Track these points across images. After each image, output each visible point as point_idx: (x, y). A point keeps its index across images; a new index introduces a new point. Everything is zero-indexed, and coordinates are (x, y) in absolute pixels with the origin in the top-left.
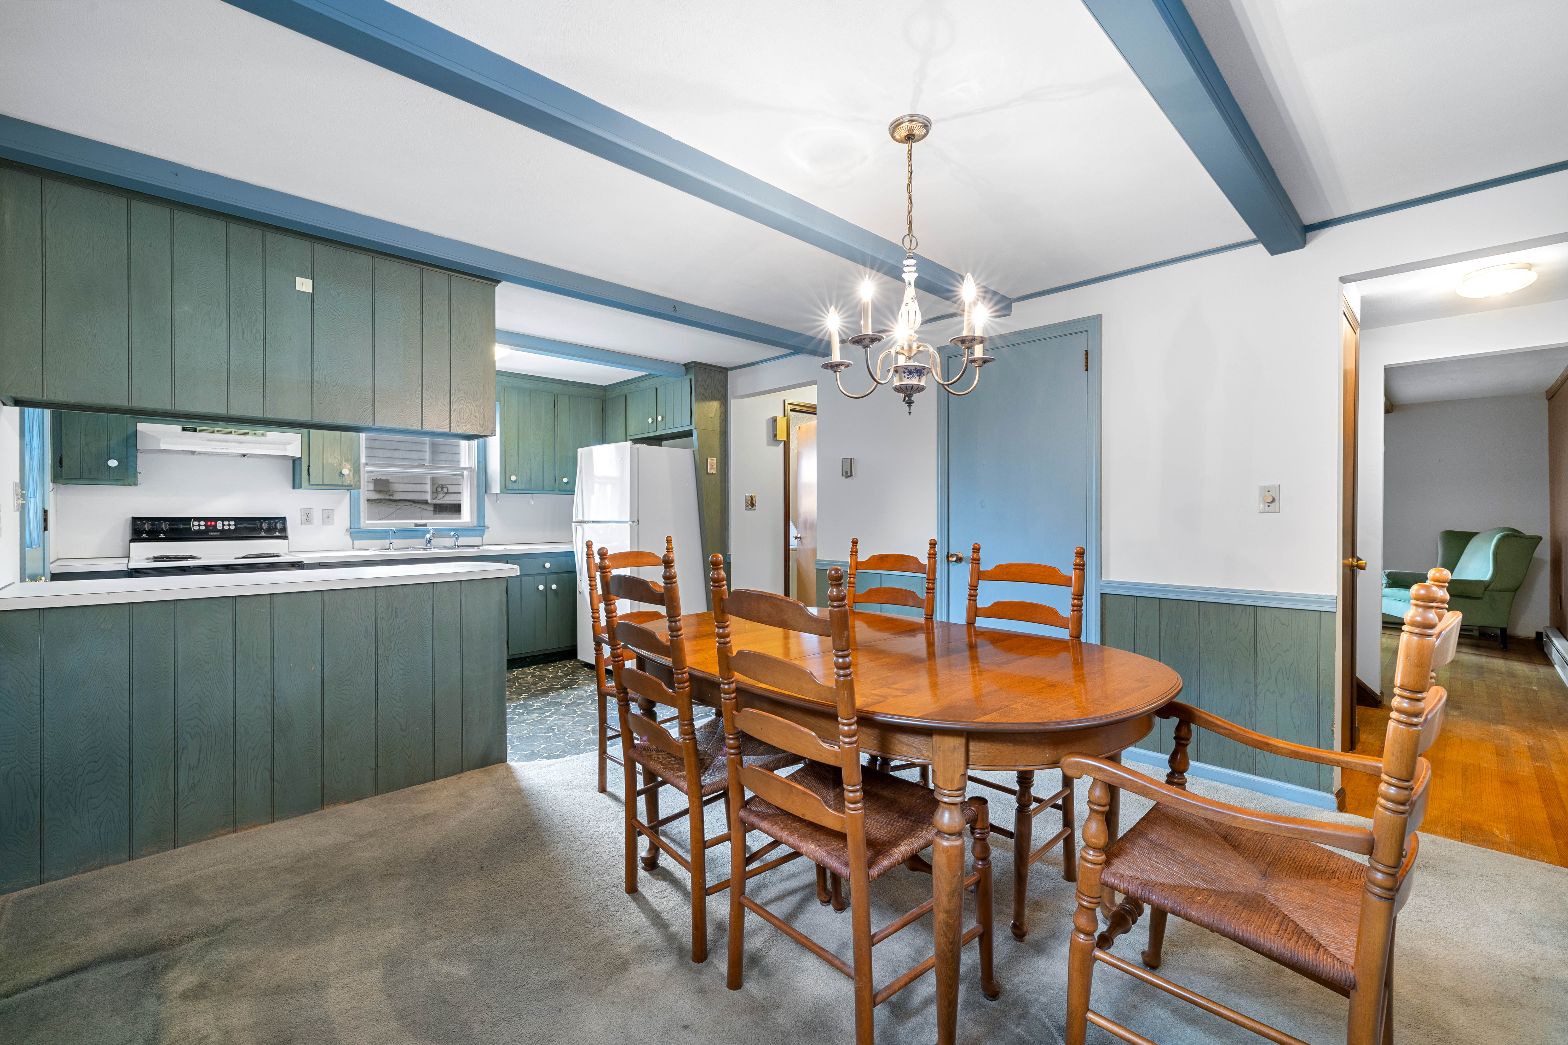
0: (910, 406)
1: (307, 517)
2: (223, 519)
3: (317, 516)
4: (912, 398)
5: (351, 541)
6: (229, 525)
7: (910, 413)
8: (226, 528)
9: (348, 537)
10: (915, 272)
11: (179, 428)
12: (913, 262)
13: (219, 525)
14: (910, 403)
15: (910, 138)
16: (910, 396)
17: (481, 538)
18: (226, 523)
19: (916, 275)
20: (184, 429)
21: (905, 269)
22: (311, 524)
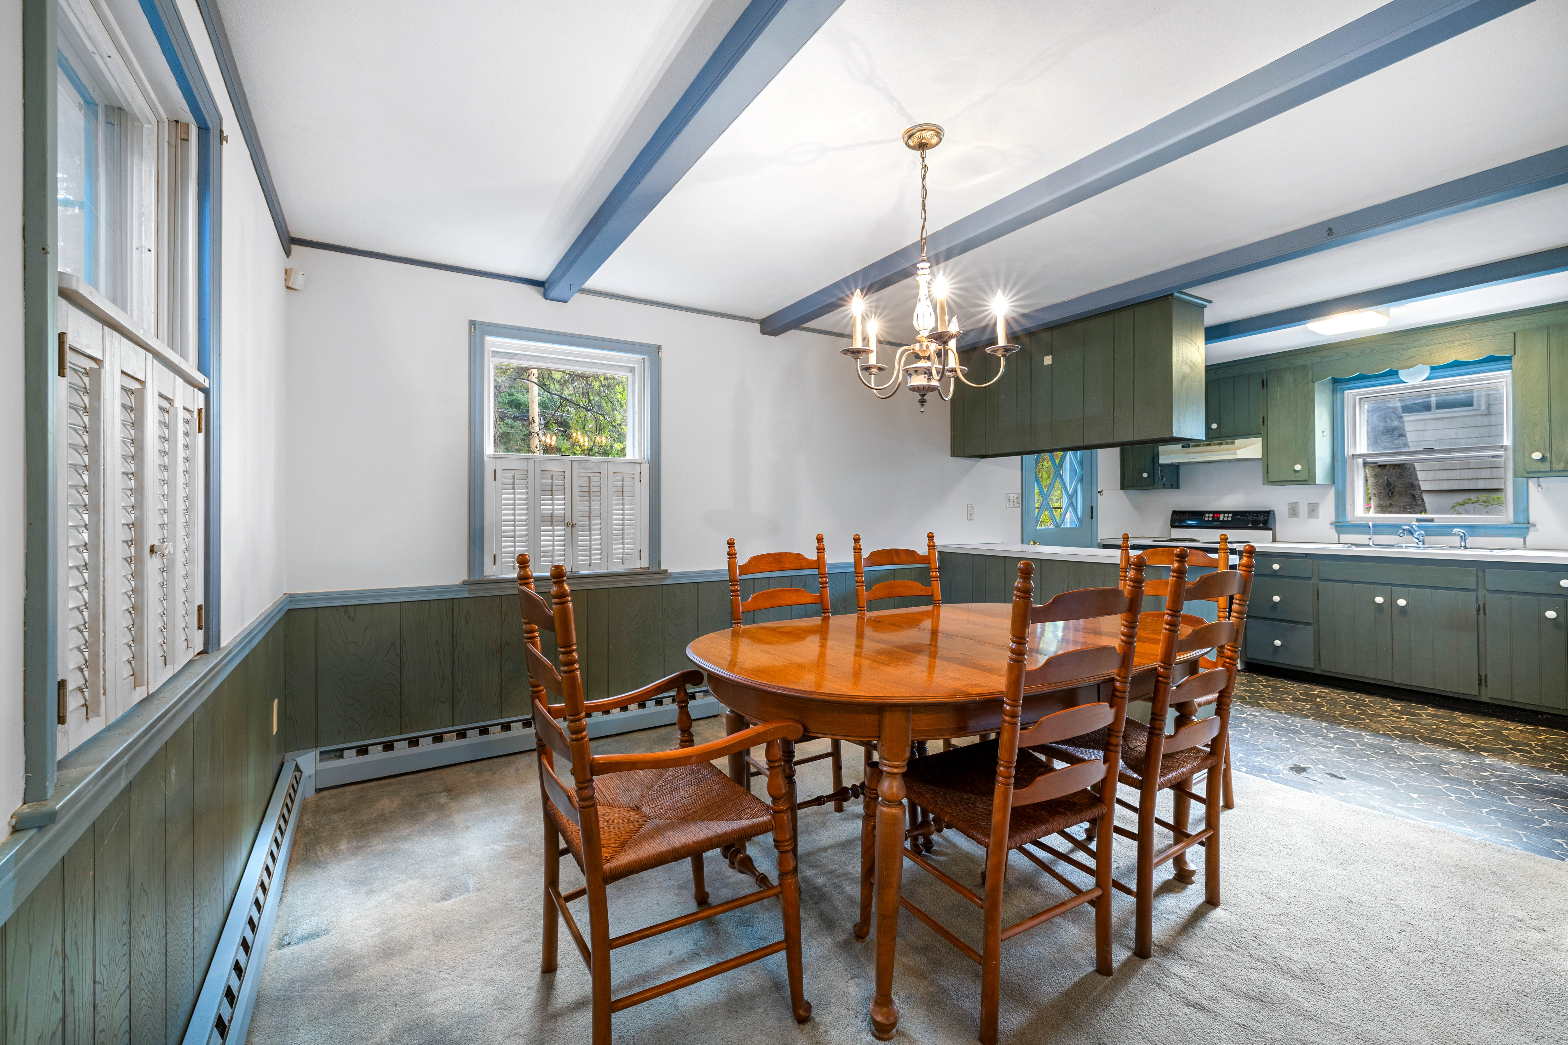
1: (1294, 511)
2: (1224, 512)
3: (1303, 510)
5: (1336, 535)
6: (1228, 517)
8: (1226, 519)
9: (1333, 531)
11: (1180, 446)
13: (1221, 517)
17: (1522, 540)
18: (1226, 515)
20: (1183, 447)
22: (1297, 517)
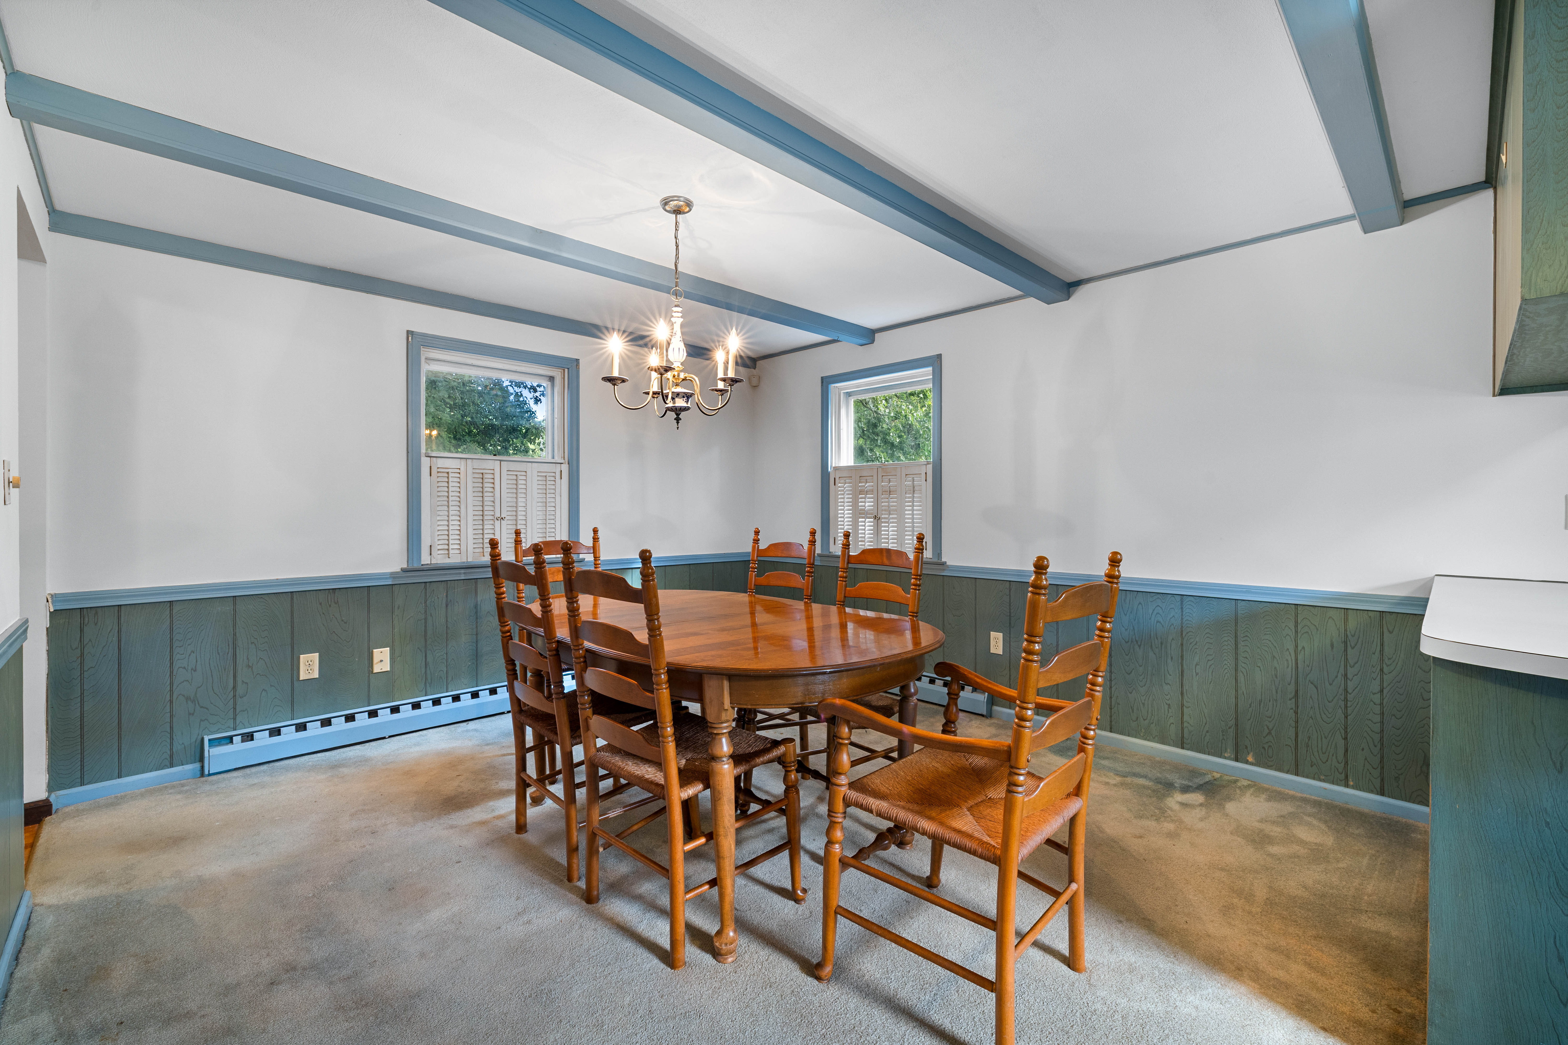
0: (678, 423)
4: (680, 416)
7: (678, 428)
10: (681, 317)
12: (679, 309)
14: (678, 420)
15: (677, 211)
16: (678, 415)
19: (682, 320)
21: (674, 314)
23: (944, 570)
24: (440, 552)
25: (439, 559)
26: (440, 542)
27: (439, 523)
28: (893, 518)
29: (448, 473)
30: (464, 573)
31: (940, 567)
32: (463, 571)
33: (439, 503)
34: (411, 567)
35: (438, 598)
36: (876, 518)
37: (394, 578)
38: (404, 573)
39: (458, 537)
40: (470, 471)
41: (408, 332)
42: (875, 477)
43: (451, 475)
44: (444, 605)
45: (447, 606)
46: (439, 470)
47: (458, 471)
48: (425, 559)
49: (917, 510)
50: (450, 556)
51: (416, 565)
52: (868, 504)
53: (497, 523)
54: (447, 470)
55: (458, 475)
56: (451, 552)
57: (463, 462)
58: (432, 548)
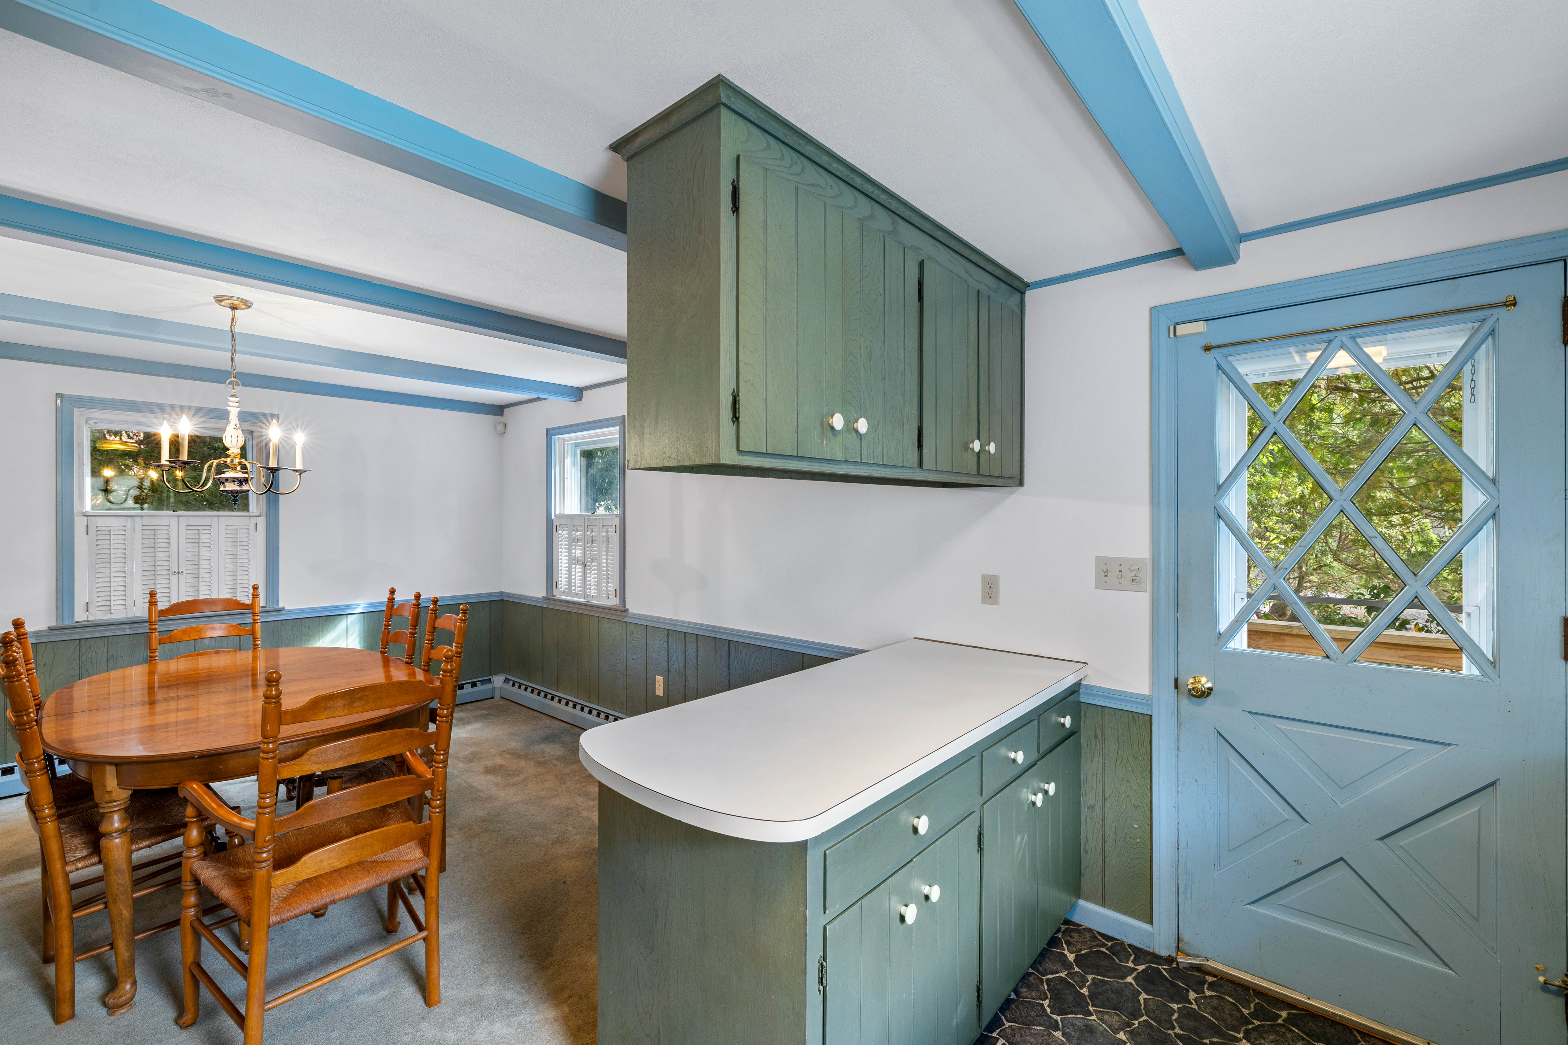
15: (234, 307)
23: (626, 617)
24: (99, 609)
25: (98, 615)
26: (99, 599)
27: (99, 580)
28: (594, 566)
29: (110, 531)
30: (130, 628)
31: (624, 614)
32: (128, 626)
33: (99, 561)
34: (60, 624)
35: (96, 654)
36: (584, 565)
37: (38, 636)
38: (50, 631)
39: (123, 593)
40: (138, 529)
41: (57, 394)
42: (583, 526)
43: (112, 533)
44: (105, 659)
45: (108, 661)
46: (98, 528)
47: (124, 528)
48: (80, 616)
49: (611, 560)
50: (112, 612)
51: (67, 623)
52: (578, 552)
53: (174, 579)
54: (109, 528)
55: (123, 533)
56: (113, 608)
57: (129, 519)
58: (89, 605)
